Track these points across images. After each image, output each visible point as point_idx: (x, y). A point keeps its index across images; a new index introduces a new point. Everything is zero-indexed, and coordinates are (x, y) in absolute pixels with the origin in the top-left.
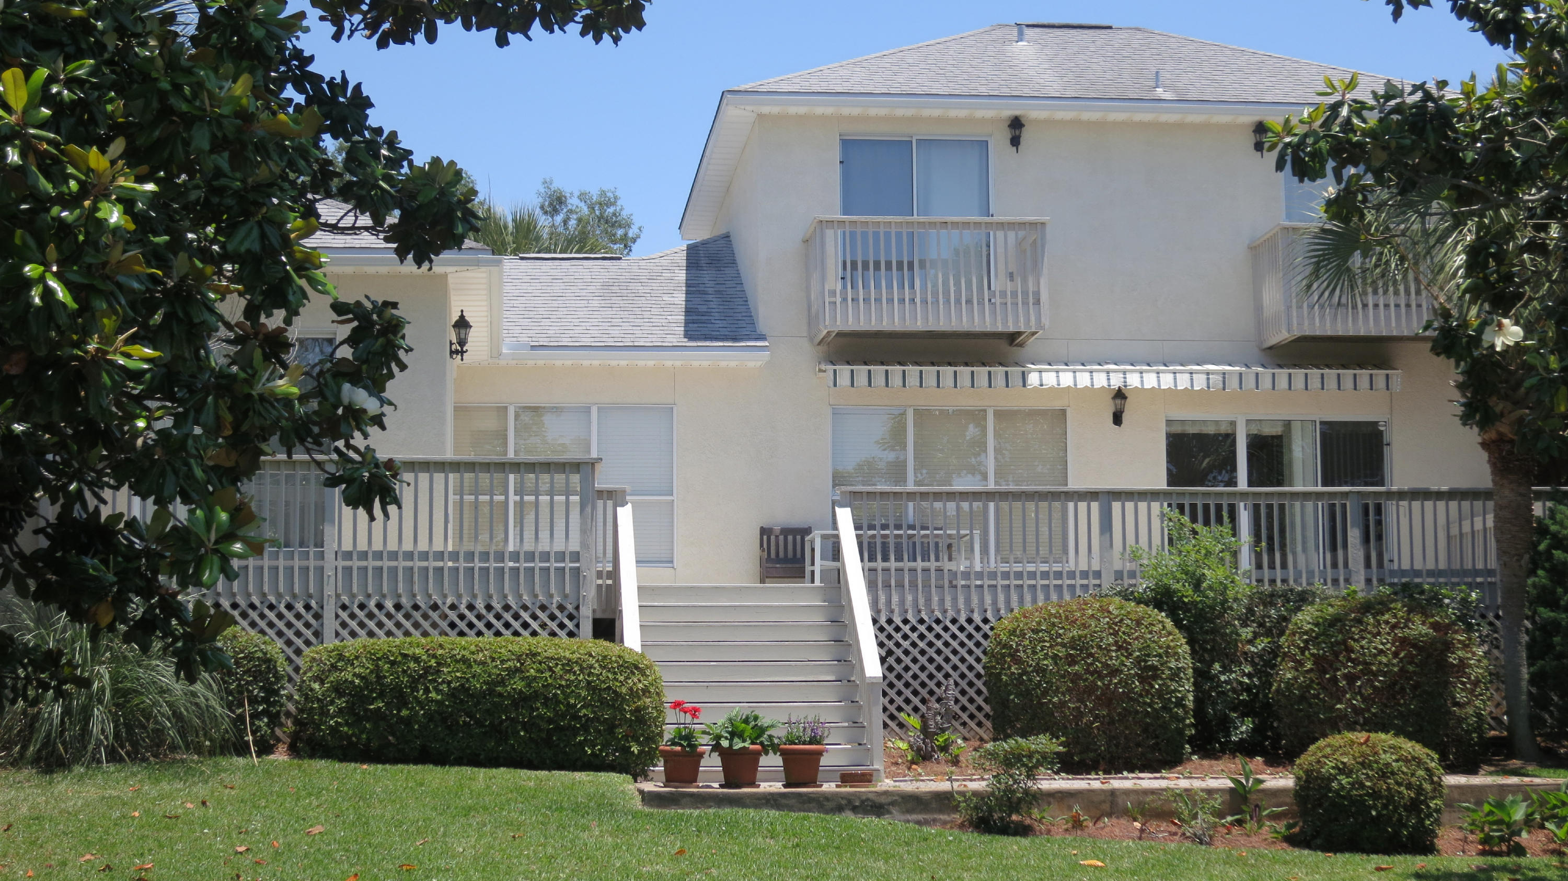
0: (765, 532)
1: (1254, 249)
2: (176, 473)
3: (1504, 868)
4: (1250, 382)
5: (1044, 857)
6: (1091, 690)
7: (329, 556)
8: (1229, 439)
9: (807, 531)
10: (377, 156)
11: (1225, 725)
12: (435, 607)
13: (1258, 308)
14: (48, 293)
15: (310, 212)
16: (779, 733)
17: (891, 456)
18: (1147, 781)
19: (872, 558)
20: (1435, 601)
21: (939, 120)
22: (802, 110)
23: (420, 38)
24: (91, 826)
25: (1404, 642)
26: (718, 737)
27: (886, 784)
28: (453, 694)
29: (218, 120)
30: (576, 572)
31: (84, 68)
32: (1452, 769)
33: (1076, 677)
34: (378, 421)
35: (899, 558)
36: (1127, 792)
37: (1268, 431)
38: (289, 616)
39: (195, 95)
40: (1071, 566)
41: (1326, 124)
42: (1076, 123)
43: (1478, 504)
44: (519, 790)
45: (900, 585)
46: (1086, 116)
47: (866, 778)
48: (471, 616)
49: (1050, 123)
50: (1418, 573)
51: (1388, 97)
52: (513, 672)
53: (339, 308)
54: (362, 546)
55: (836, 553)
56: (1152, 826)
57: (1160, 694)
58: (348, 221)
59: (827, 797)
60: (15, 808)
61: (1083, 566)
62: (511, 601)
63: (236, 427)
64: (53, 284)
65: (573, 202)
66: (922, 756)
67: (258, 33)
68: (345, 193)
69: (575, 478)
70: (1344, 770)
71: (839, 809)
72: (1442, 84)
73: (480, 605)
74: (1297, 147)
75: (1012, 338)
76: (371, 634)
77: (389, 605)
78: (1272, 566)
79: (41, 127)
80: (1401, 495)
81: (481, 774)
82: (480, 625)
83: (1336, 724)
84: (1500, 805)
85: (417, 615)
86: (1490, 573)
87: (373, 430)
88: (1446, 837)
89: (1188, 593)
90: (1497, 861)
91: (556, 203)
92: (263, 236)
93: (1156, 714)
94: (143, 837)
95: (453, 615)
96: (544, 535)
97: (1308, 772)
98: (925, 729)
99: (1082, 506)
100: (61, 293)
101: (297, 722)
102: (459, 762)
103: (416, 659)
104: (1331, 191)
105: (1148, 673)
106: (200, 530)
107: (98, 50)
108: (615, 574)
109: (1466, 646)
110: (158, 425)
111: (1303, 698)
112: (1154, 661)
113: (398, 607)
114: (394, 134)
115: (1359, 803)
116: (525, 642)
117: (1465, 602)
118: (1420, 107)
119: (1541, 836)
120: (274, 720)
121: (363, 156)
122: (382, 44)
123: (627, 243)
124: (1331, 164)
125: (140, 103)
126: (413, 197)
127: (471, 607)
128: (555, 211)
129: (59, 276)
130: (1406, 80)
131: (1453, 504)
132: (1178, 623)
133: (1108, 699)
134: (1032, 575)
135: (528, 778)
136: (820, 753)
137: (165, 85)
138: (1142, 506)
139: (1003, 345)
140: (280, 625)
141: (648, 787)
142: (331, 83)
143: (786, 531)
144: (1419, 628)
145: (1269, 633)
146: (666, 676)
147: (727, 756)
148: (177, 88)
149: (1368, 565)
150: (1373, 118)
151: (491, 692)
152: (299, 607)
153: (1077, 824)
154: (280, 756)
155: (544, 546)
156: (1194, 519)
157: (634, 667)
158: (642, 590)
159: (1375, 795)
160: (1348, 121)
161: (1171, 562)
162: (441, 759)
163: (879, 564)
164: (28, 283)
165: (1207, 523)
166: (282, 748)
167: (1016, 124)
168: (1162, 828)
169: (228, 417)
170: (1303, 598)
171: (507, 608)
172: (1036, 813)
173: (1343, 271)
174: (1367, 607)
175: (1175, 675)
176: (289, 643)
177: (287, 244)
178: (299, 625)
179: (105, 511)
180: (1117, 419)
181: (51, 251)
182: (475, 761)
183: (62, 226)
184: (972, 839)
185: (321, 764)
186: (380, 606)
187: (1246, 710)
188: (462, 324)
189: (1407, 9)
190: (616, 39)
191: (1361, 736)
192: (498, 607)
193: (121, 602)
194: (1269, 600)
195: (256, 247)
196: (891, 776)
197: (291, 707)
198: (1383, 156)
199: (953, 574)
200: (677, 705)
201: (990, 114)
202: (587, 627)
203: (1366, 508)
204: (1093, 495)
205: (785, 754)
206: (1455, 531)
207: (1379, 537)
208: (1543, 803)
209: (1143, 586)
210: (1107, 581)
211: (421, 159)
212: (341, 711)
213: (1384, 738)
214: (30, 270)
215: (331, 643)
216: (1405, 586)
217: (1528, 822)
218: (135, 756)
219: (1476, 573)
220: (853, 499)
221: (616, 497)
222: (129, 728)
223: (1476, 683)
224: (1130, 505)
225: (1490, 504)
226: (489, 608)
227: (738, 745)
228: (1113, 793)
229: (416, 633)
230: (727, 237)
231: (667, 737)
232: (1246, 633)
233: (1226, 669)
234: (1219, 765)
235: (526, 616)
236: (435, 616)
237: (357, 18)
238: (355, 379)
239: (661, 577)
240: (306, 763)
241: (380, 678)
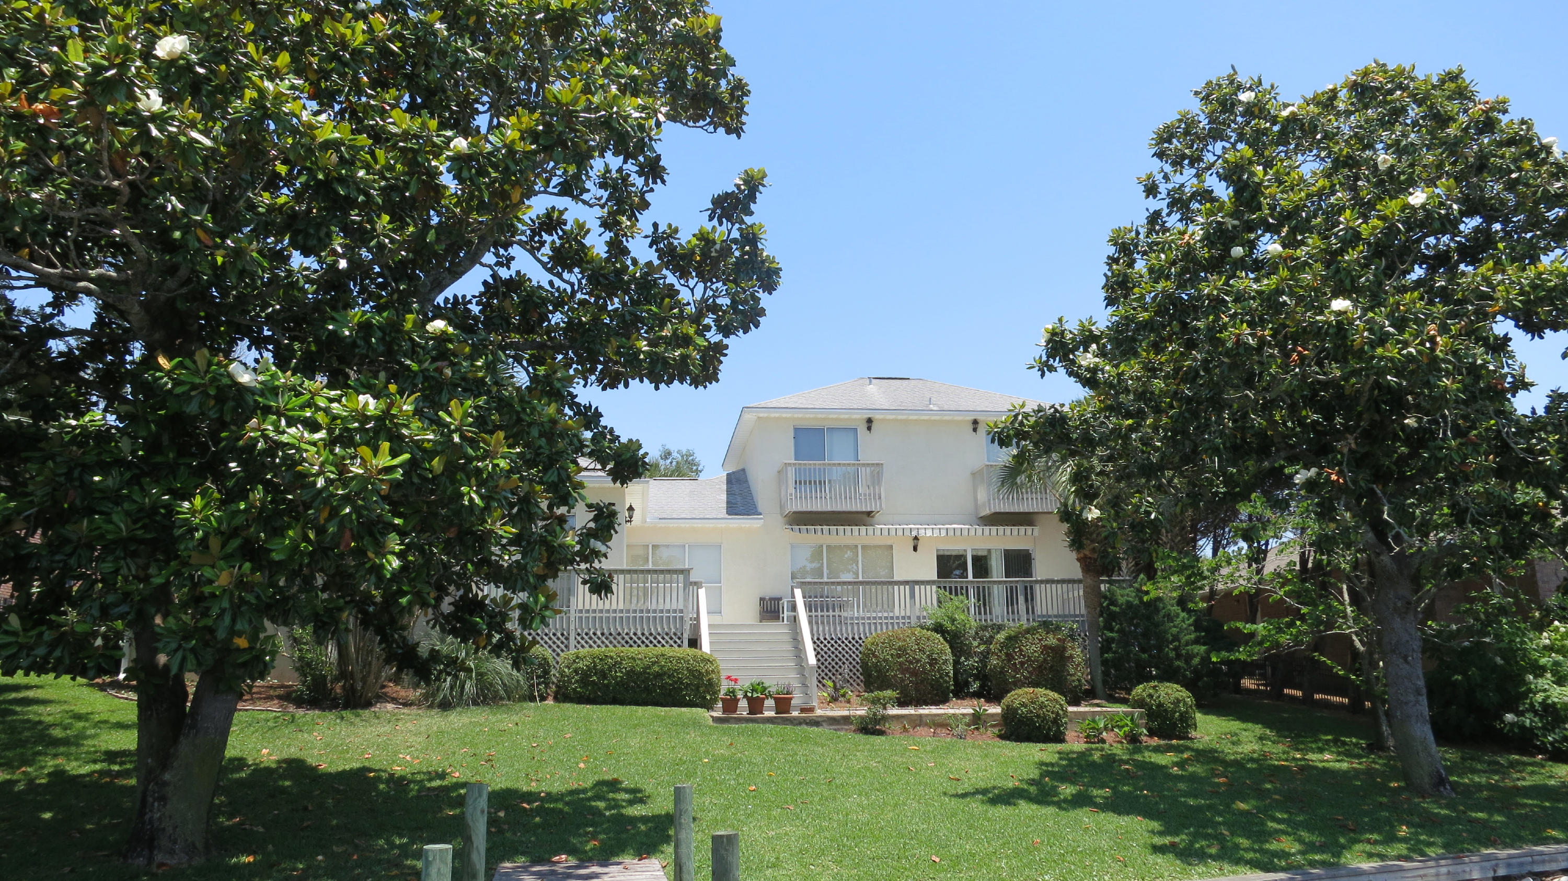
0: (762, 599)
1: (974, 474)
2: (522, 579)
3: (1097, 749)
4: (972, 533)
5: (892, 745)
6: (908, 669)
7: (572, 612)
8: (965, 557)
9: (780, 599)
10: (605, 438)
11: (967, 684)
12: (619, 634)
13: (976, 500)
14: (471, 500)
15: (575, 462)
16: (773, 690)
17: (815, 565)
18: (933, 710)
19: (810, 611)
20: (1058, 628)
21: (837, 419)
22: (777, 415)
23: (621, 386)
24: (466, 735)
25: (1046, 647)
26: (746, 692)
27: (819, 712)
28: (628, 673)
29: (542, 424)
30: (682, 618)
31: (482, 401)
32: (1071, 703)
33: (901, 664)
34: (605, 556)
35: (822, 611)
36: (927, 715)
37: (980, 554)
38: (554, 639)
39: (532, 413)
40: (897, 614)
41: (1012, 423)
42: (896, 420)
43: (1076, 586)
44: (658, 717)
45: (823, 623)
46: (900, 417)
47: (811, 710)
48: (635, 638)
49: (883, 420)
50: (1050, 616)
51: (1039, 411)
52: (654, 663)
53: (590, 506)
54: (587, 607)
55: (794, 608)
56: (939, 731)
57: (939, 670)
58: (592, 466)
59: (795, 718)
60: (431, 727)
61: (903, 614)
62: (653, 631)
63: (549, 558)
64: (474, 496)
65: (675, 455)
66: (834, 699)
67: (558, 385)
68: (590, 455)
69: (681, 577)
70: (1024, 705)
71: (800, 724)
72: (1062, 405)
73: (639, 633)
74: (1000, 433)
75: (869, 514)
76: (591, 646)
77: (599, 633)
78: (985, 613)
79: (470, 426)
80: (1041, 582)
81: (640, 709)
82: (639, 642)
83: (1018, 684)
84: (1094, 721)
85: (611, 638)
86: (1082, 616)
87: (603, 559)
88: (1070, 735)
89: (948, 625)
90: (1094, 746)
91: (667, 454)
92: (559, 474)
93: (937, 680)
94: (489, 741)
95: (627, 638)
96: (661, 600)
97: (1008, 706)
98: (835, 687)
99: (902, 587)
100: (477, 500)
101: (557, 686)
102: (630, 704)
103: (612, 658)
104: (1015, 452)
105: (933, 662)
106: (533, 606)
107: (488, 393)
108: (698, 619)
109: (1073, 648)
110: (514, 558)
111: (1001, 672)
112: (935, 656)
113: (603, 634)
114: (612, 429)
115: (1031, 719)
116: (659, 649)
117: (1071, 629)
118: (1053, 415)
119: (1112, 734)
120: (547, 686)
121: (599, 438)
122: (604, 389)
123: (698, 472)
124: (1015, 440)
125: (507, 417)
126: (620, 456)
127: (635, 634)
128: (666, 458)
129: (477, 492)
130: (1046, 404)
131: (1065, 586)
132: (945, 639)
133: (914, 673)
134: (880, 618)
135: (661, 711)
136: (791, 699)
137: (519, 409)
138: (928, 587)
139: (865, 517)
140: (550, 642)
141: (715, 714)
142: (585, 406)
143: (771, 599)
144: (1052, 640)
145: (985, 643)
146: (722, 666)
147: (751, 701)
148: (524, 410)
149: (1028, 612)
150: (1032, 420)
151: (645, 672)
152: (559, 634)
153: (905, 730)
154: (550, 702)
155: (668, 607)
156: (951, 593)
157: (707, 661)
158: (710, 625)
159: (1038, 716)
160: (1022, 422)
161: (940, 613)
162: (622, 703)
163: (814, 614)
164: (462, 495)
165: (956, 594)
166: (550, 698)
167: (870, 421)
168: (942, 732)
169: (545, 555)
170: (1000, 628)
171: (651, 634)
172: (887, 725)
173: (1014, 483)
174: (1028, 631)
175: (946, 661)
176: (554, 651)
177: (569, 478)
178: (559, 643)
179: (480, 594)
180: (915, 549)
181: (473, 481)
182: (637, 703)
183: (479, 471)
184: (861, 737)
185: (568, 705)
186: (595, 634)
187: (976, 677)
188: (631, 509)
189: (1047, 373)
190: (705, 387)
191: (1031, 690)
192: (647, 633)
193: (490, 636)
194: (984, 628)
195: (556, 479)
196: (821, 708)
197: (555, 680)
198: (1038, 437)
199: (846, 618)
200: (729, 678)
201: (858, 416)
202: (686, 642)
203: (1026, 588)
204: (906, 583)
205: (775, 699)
206: (1065, 596)
207: (1032, 599)
208: (1112, 720)
209: (929, 622)
210: (914, 621)
211: (624, 440)
212: (577, 681)
213: (1041, 691)
214: (464, 489)
215: (573, 651)
216: (1045, 622)
217: (1106, 728)
218: (485, 702)
219: (1076, 616)
220: (802, 585)
221: (698, 585)
222: (482, 690)
223: (1078, 665)
224: (923, 587)
225: (1081, 586)
226: (643, 634)
227: (755, 695)
228: (921, 715)
229: (611, 646)
230: (743, 470)
231: (722, 692)
232: (975, 643)
233: (967, 659)
234: (965, 702)
235: (659, 638)
236: (619, 638)
237: (593, 377)
238: (596, 537)
239: (717, 619)
240: (562, 705)
241: (595, 666)
